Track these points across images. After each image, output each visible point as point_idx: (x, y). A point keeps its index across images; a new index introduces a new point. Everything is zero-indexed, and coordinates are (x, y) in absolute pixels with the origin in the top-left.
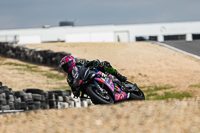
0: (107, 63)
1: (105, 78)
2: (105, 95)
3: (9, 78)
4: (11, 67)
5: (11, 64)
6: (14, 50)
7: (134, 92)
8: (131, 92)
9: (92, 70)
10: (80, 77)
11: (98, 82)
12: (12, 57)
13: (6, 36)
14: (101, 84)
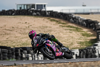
0: (53, 36)
1: (51, 44)
2: (50, 53)
8: (65, 52)
9: (44, 39)
10: (38, 43)
11: (47, 46)
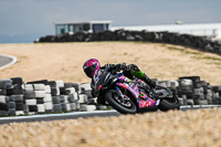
0: (134, 67)
3: (207, 73)
4: (210, 61)
5: (209, 58)
6: (212, 44)
9: (115, 74)
12: (210, 51)
13: (205, 30)
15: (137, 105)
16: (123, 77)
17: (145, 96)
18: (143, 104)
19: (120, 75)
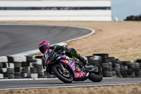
0: (73, 50)
2: (66, 74)
7: (93, 72)
10: (49, 59)
14: (65, 65)
15: (73, 75)
16: (65, 56)
17: (79, 70)
18: (77, 75)
19: (63, 54)
